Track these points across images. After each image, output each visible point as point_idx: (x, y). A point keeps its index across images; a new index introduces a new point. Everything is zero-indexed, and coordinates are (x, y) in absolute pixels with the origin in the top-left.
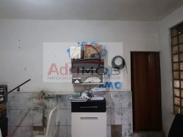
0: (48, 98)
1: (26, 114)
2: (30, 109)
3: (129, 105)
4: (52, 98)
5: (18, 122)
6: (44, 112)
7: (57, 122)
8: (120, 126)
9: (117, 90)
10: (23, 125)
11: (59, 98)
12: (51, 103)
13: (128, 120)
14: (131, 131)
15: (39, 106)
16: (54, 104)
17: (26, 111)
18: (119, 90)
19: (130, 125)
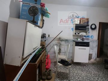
0: (62, 40)
1: (52, 47)
2: (54, 45)
3: (96, 46)
4: (63, 41)
5: (49, 50)
6: (60, 46)
7: (65, 51)
8: (92, 55)
9: (91, 39)
10: (51, 51)
11: (67, 41)
12: (63, 43)
13: (95, 52)
14: (96, 57)
15: (58, 44)
16: (64, 43)
17: (52, 46)
18: (92, 39)
19: (96, 54)
